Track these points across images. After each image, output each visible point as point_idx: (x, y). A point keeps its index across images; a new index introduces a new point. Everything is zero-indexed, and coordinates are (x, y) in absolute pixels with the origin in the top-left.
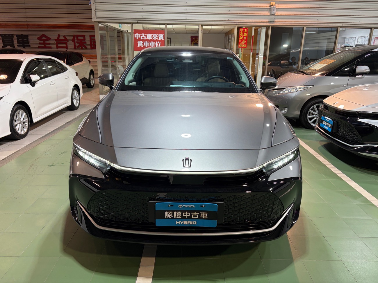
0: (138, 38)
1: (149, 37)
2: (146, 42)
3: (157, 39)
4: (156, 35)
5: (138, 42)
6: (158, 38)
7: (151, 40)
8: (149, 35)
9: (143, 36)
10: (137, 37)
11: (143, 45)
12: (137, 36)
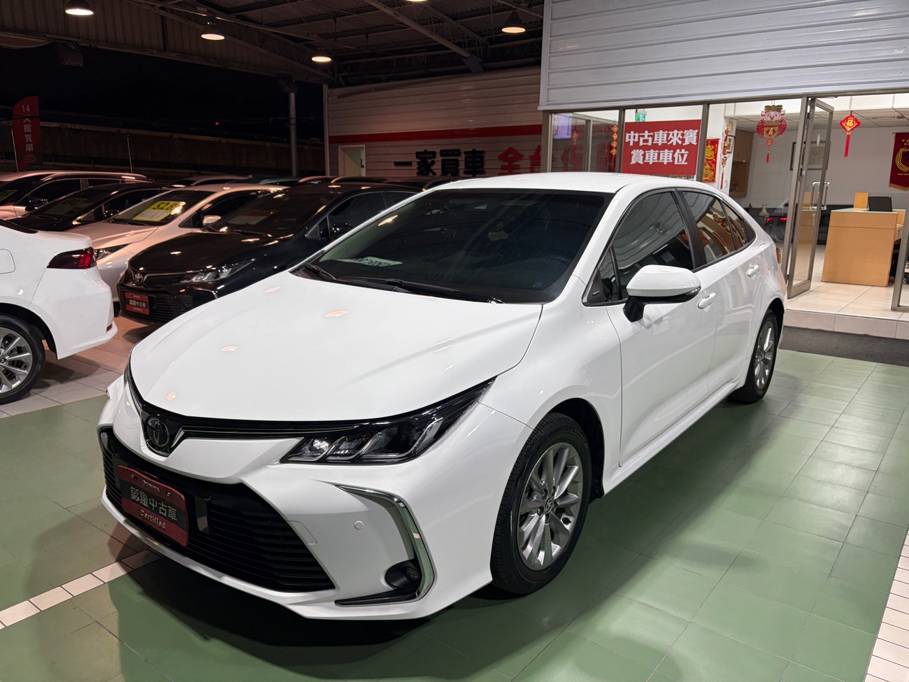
0: (634, 142)
1: (660, 140)
2: (652, 151)
3: (680, 142)
4: (678, 134)
5: (634, 152)
6: (683, 140)
7: (664, 147)
8: (661, 135)
9: (646, 138)
10: (632, 140)
11: (644, 159)
12: (632, 137)
